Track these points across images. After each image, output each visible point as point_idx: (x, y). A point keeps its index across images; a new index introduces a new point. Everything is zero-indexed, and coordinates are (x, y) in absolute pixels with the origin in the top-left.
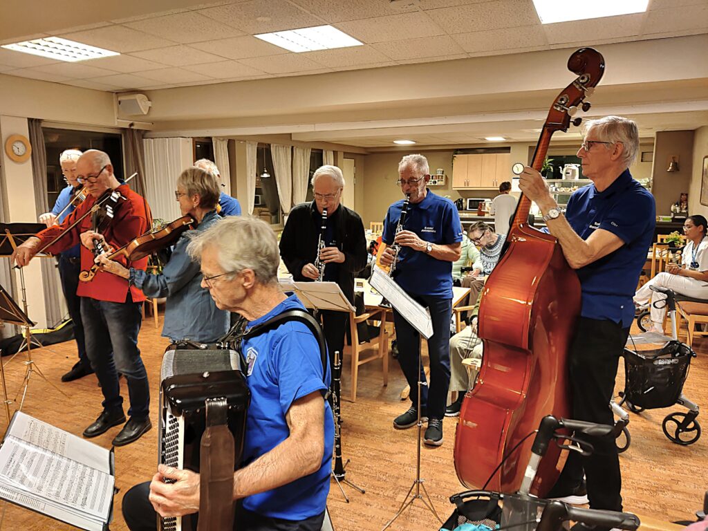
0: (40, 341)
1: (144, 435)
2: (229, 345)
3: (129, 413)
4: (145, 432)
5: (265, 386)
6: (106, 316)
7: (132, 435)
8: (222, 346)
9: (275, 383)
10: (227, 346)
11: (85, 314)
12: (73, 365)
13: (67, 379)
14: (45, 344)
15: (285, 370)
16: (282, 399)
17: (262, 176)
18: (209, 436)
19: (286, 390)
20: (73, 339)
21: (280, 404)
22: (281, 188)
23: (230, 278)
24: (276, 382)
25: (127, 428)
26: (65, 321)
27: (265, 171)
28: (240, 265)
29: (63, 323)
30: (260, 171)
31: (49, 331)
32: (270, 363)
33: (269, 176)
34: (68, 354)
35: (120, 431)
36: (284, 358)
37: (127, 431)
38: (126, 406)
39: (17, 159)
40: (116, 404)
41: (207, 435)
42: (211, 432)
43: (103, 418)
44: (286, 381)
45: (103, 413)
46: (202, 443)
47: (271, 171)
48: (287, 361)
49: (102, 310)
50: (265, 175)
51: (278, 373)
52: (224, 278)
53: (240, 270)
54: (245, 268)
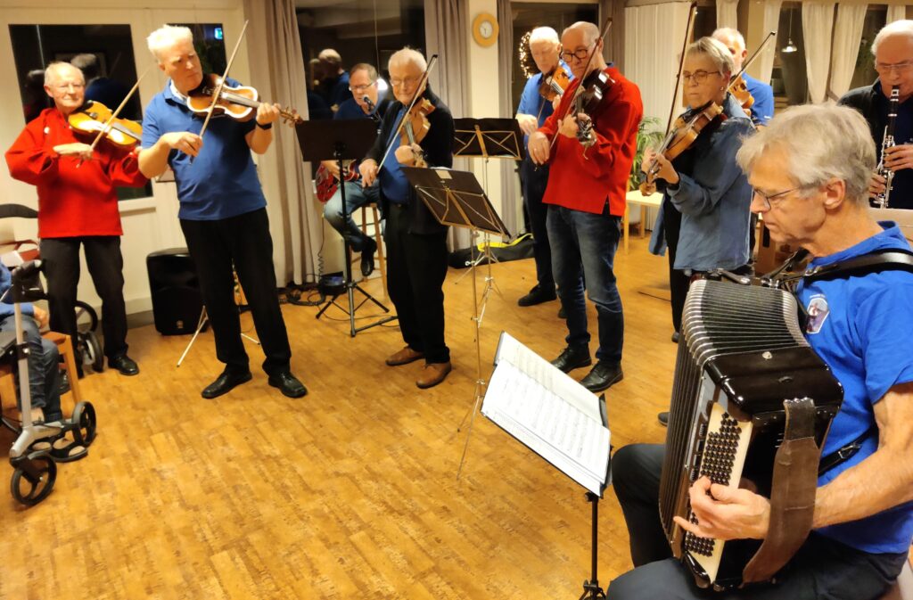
0: (495, 255)
1: (614, 386)
3: (598, 355)
4: (615, 382)
5: (841, 354)
6: (579, 231)
7: (600, 383)
9: (857, 355)
11: (552, 230)
12: (531, 289)
13: (525, 303)
14: (501, 260)
15: (879, 338)
16: (871, 379)
17: (785, 51)
18: (789, 453)
19: (880, 367)
20: (531, 257)
21: (866, 386)
22: (812, 68)
23: (807, 193)
24: (860, 353)
25: (595, 373)
26: (521, 236)
27: (790, 43)
28: (826, 173)
29: (519, 237)
30: (782, 43)
31: (504, 245)
33: (795, 50)
34: (524, 274)
35: (586, 374)
36: (878, 322)
37: (595, 377)
38: (594, 345)
39: (483, 42)
40: (583, 342)
43: (566, 356)
44: (879, 355)
45: (567, 350)
47: (799, 42)
49: (574, 224)
50: (790, 49)
51: (866, 342)
52: (797, 194)
53: (825, 181)
54: (832, 176)
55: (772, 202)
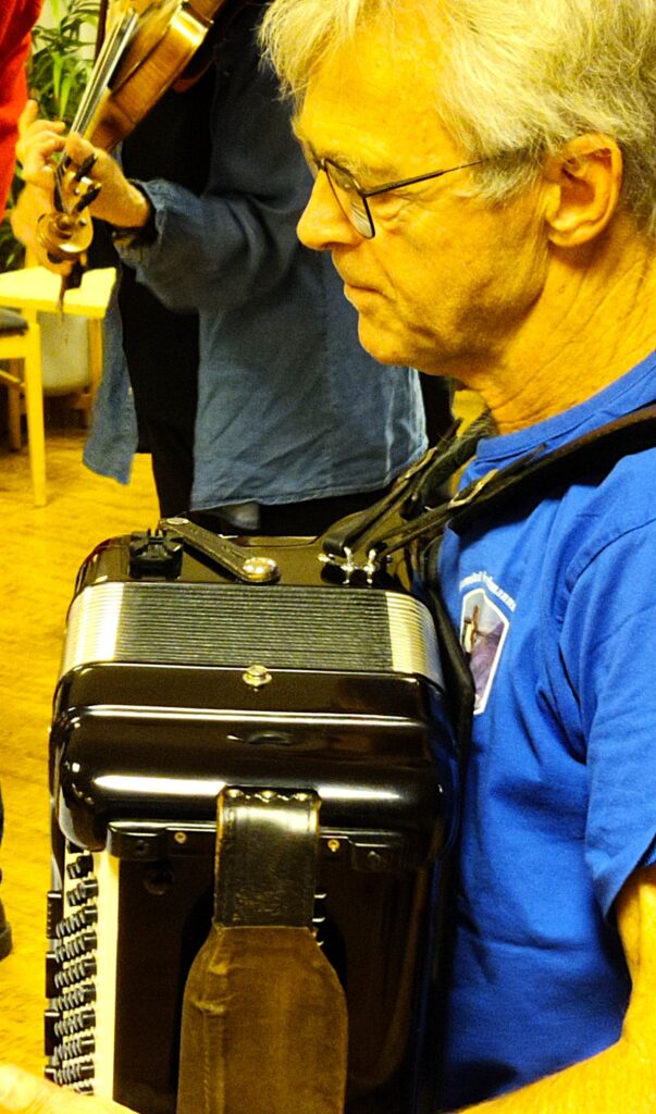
2: (382, 563)
8: (348, 568)
10: (370, 569)
18: (221, 969)
19: (615, 803)
21: (587, 867)
23: (499, 185)
32: (554, 657)
41: (212, 963)
42: (236, 952)
44: (615, 760)
46: (189, 997)
48: (630, 658)
52: (466, 186)
53: (561, 142)
54: (585, 128)
55: (379, 210)
